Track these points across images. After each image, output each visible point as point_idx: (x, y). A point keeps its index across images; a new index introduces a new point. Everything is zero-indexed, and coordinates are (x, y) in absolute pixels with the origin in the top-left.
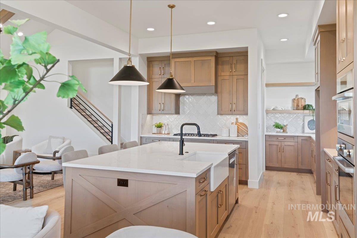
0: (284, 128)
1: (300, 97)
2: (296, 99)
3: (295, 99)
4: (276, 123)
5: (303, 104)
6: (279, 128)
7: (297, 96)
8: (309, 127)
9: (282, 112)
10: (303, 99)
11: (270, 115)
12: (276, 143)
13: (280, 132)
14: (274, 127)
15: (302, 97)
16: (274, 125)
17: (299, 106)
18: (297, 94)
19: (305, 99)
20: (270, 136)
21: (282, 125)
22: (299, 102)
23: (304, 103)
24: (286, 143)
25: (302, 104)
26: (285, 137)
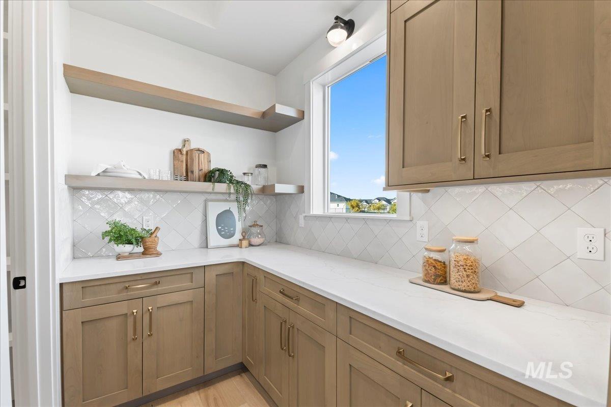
0: (149, 241)
1: (194, 145)
2: (184, 153)
3: (180, 150)
4: (115, 224)
5: (205, 168)
6: (130, 243)
7: (185, 142)
8: (219, 231)
9: (138, 187)
10: (203, 152)
11: (88, 198)
12: (122, 308)
13: (131, 256)
14: (107, 239)
15: (202, 147)
16: (105, 234)
17: (192, 172)
18: (186, 137)
19: (209, 154)
20: (86, 285)
21: (139, 229)
22: (192, 160)
23: (206, 165)
24: (162, 300)
25: (202, 165)
26: (155, 278)
